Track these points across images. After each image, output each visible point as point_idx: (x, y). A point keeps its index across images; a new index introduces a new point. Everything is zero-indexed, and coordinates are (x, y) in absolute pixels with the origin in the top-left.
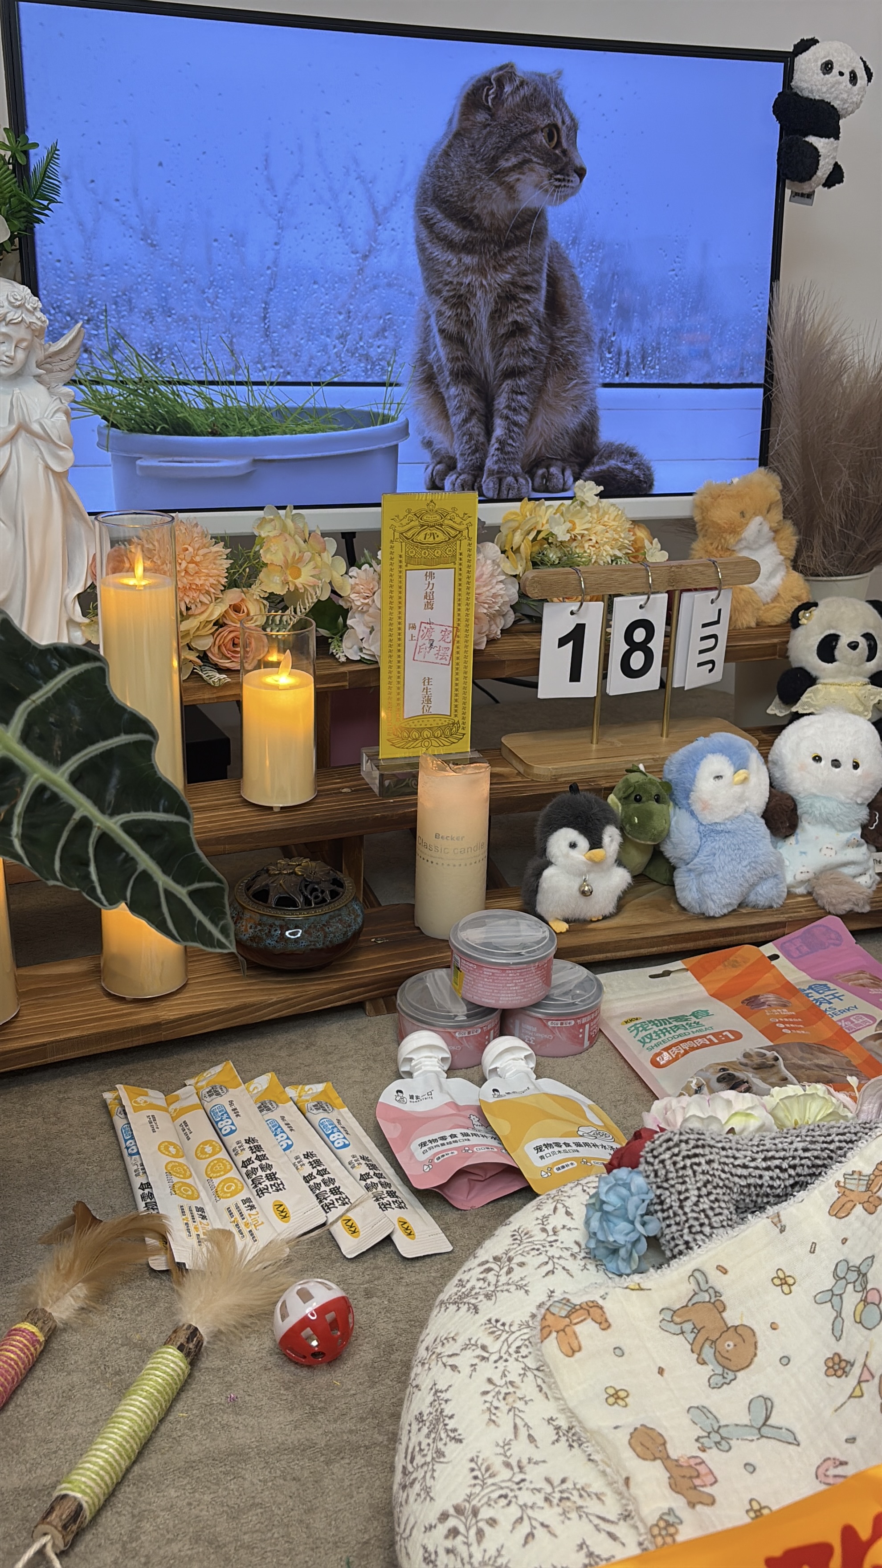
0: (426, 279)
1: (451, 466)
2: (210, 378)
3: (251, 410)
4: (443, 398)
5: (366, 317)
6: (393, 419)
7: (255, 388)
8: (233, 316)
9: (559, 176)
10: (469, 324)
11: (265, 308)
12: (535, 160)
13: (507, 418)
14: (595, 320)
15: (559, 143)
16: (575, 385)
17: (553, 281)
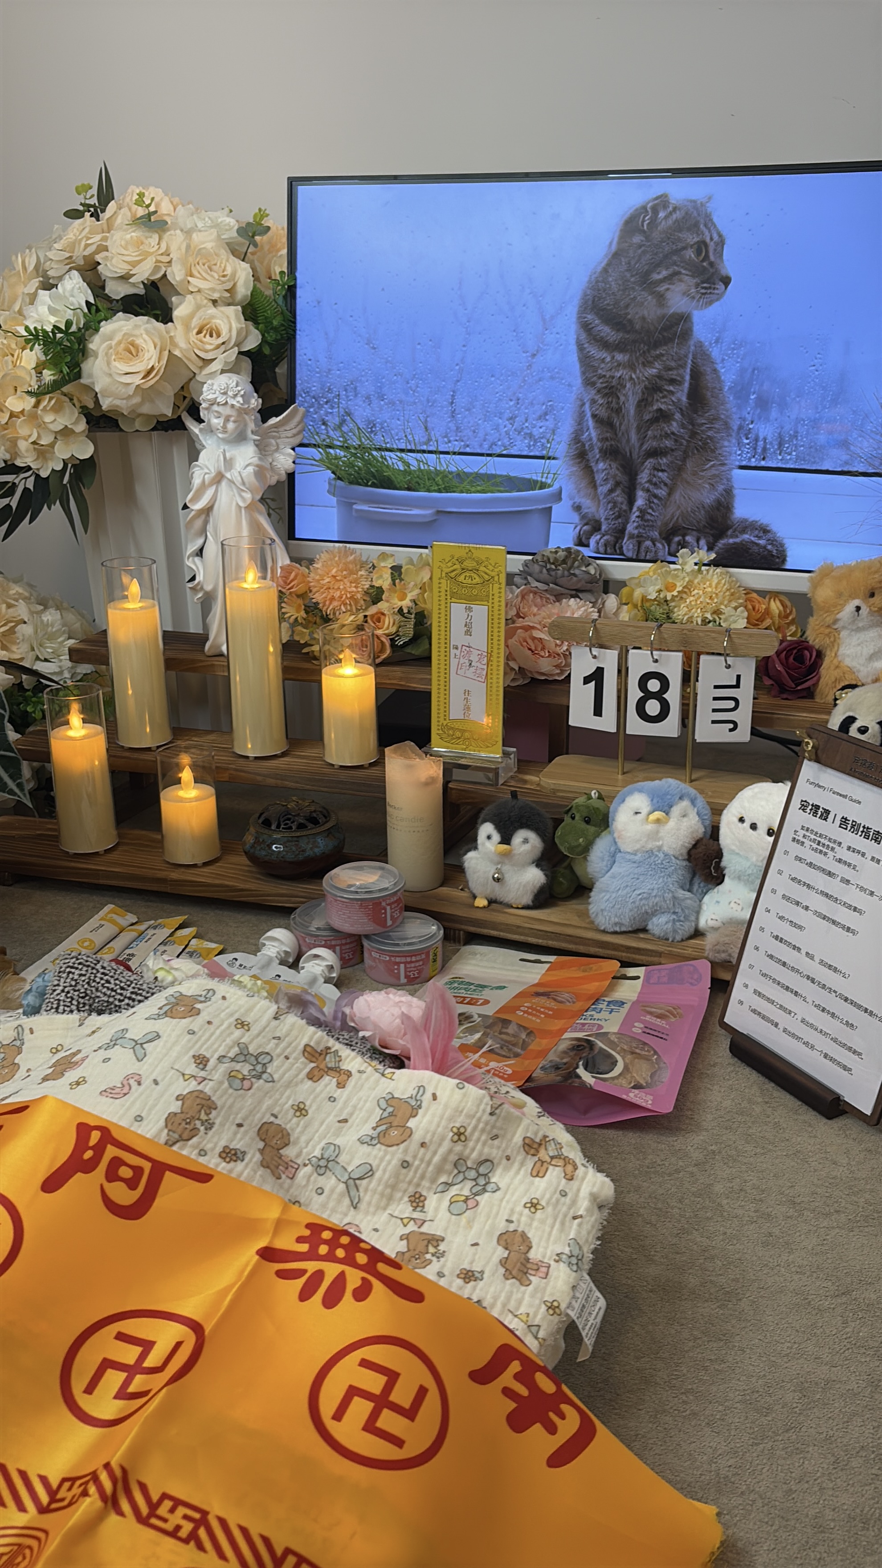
0: (583, 373)
1: (596, 527)
2: (409, 447)
3: (438, 472)
4: (592, 471)
5: (532, 404)
6: (550, 486)
7: (441, 456)
8: (428, 401)
9: (705, 285)
10: (618, 411)
11: (453, 396)
12: (684, 272)
13: (648, 491)
14: (734, 410)
15: (707, 256)
16: (713, 466)
17: (696, 375)
